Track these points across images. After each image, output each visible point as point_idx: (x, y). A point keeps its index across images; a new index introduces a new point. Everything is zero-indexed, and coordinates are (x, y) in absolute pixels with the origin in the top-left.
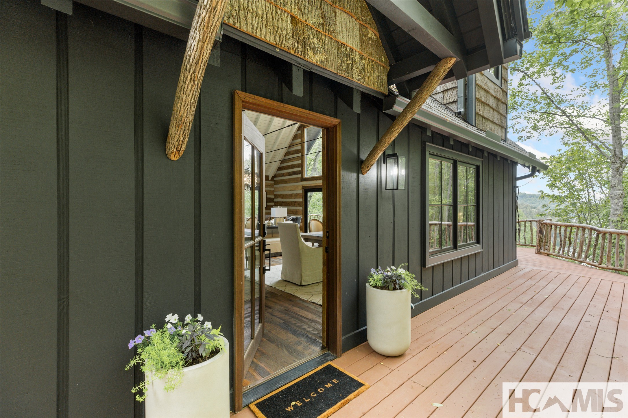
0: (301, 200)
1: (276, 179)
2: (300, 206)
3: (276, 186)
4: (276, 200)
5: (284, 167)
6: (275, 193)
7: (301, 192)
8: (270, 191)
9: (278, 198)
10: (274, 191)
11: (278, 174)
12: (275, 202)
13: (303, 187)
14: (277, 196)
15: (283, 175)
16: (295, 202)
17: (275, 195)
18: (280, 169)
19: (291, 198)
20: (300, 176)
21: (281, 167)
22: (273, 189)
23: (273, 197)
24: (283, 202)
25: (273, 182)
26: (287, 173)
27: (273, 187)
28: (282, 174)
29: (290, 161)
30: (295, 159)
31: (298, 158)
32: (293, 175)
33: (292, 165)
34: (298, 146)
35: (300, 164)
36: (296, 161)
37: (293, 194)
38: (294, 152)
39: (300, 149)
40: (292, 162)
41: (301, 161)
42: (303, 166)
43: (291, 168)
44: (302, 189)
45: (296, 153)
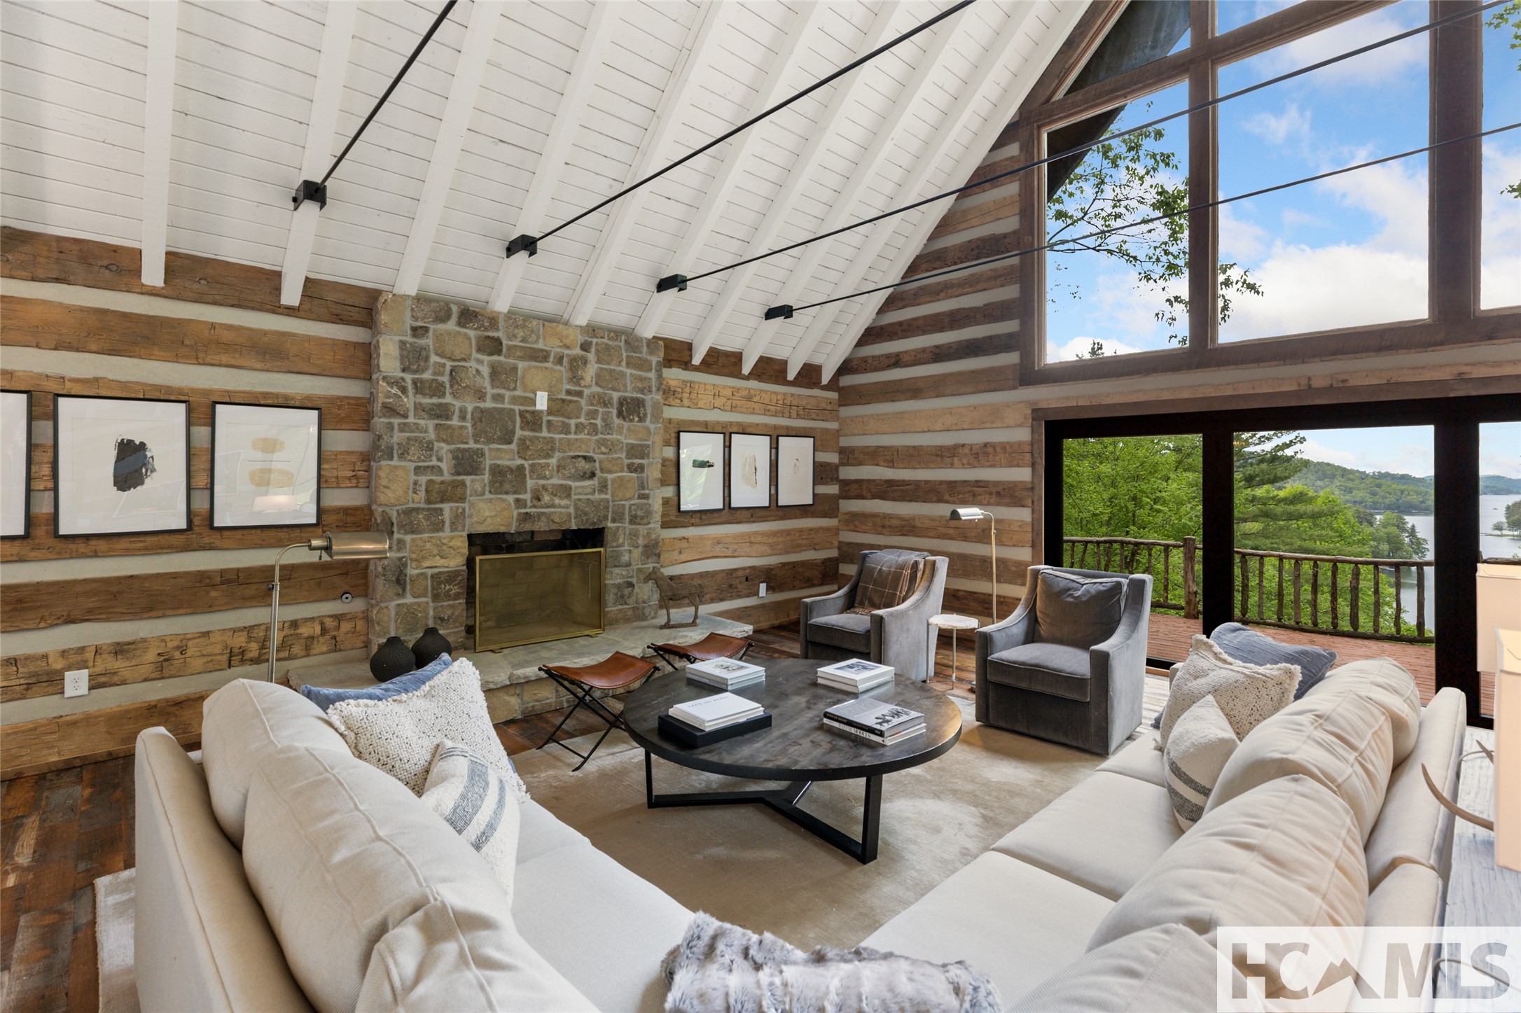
0: (1022, 474)
1: (846, 381)
2: (1018, 503)
3: (845, 412)
4: (848, 473)
5: (900, 324)
6: (845, 442)
7: (1022, 435)
8: (826, 431)
9: (860, 464)
10: (838, 433)
11: (864, 360)
12: (845, 484)
13: (1037, 413)
14: (850, 456)
15: (896, 361)
16: (978, 484)
17: (843, 451)
18: (871, 335)
19: (952, 466)
20: (1012, 358)
21: (882, 328)
22: (834, 426)
23: (833, 458)
24: (890, 483)
25: (834, 395)
26: (924, 350)
27: (837, 419)
28: (888, 356)
29: (942, 295)
30: (978, 282)
31: (1000, 276)
32: (961, 358)
33: (959, 310)
34: (1000, 219)
35: (1013, 301)
36: (985, 290)
37: (963, 445)
38: (972, 250)
39: (1014, 232)
40: (957, 296)
41: (1017, 287)
42: (1034, 310)
43: (952, 328)
44: (1031, 420)
45: (984, 251)
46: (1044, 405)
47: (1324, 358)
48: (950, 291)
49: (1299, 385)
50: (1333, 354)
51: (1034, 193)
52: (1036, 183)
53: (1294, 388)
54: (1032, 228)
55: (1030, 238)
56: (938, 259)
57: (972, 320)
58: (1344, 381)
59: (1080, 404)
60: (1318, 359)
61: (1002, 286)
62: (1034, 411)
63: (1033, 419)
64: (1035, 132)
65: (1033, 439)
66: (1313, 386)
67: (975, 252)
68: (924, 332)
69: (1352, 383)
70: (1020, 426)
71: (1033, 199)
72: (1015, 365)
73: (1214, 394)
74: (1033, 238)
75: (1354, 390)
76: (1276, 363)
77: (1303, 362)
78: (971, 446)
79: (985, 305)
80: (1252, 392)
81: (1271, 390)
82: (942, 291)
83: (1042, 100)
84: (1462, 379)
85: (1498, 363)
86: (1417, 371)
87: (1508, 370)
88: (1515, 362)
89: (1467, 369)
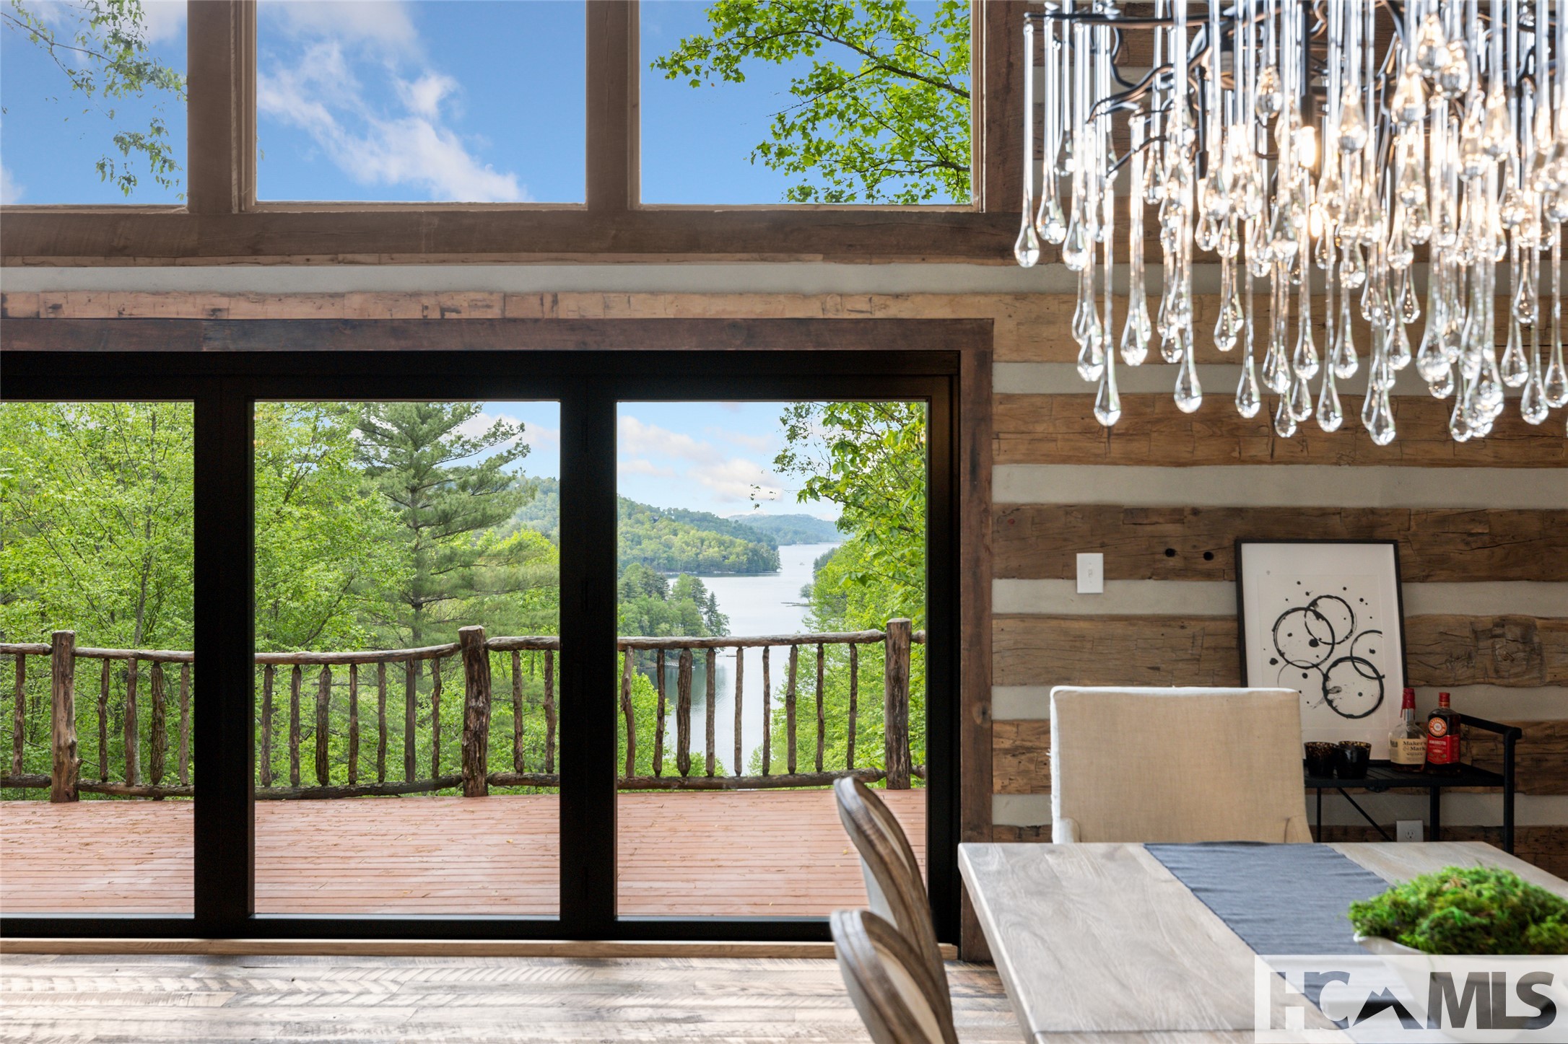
47: (29, 260)
58: (56, 308)
66: (9, 313)
69: (68, 312)
75: (71, 327)
84: (217, 321)
85: (261, 298)
86: (159, 299)
87: (273, 311)
88: (281, 297)
89: (222, 303)
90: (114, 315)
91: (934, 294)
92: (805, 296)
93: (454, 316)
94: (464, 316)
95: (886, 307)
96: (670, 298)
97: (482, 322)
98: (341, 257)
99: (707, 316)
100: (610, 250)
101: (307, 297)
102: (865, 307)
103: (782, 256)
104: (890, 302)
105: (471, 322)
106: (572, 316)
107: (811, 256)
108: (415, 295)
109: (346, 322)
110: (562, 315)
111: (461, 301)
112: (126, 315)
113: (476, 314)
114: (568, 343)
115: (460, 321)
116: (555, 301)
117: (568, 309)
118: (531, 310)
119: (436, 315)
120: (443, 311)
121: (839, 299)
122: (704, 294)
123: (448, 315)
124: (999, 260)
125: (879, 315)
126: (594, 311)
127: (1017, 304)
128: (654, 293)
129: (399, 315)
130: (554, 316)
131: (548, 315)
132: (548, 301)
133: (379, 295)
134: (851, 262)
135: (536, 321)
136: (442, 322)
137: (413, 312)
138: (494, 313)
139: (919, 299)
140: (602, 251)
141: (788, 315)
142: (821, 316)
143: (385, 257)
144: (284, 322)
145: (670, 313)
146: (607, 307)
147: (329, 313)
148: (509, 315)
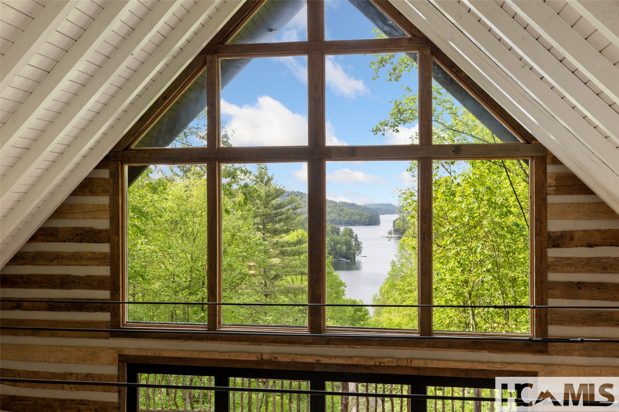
0: (112, 398)
7: (113, 370)
13: (122, 357)
20: (105, 317)
29: (55, 262)
30: (81, 259)
31: (97, 259)
32: (69, 311)
33: (68, 276)
34: (96, 218)
35: (105, 277)
36: (86, 265)
37: (71, 374)
38: (77, 235)
39: (106, 231)
40: (66, 265)
41: (108, 268)
42: (119, 287)
43: (62, 288)
44: (118, 361)
45: (86, 238)
46: (126, 353)
47: (268, 344)
48: (61, 261)
49: (257, 358)
50: (272, 342)
51: (119, 208)
52: (120, 201)
53: (255, 359)
54: (118, 231)
55: (117, 238)
56: (52, 235)
57: (77, 285)
58: (276, 358)
59: (148, 354)
60: (265, 344)
61: (98, 265)
62: (120, 356)
63: (119, 361)
64: (120, 168)
65: (119, 375)
66: (263, 359)
67: (79, 237)
68: (41, 287)
69: (279, 359)
70: (110, 364)
71: (119, 212)
72: (107, 322)
73: (219, 358)
74: (119, 239)
75: (280, 363)
76: (247, 343)
77: (259, 345)
78: (77, 374)
79: (87, 276)
80: (237, 359)
81: (245, 359)
82: (54, 259)
83: (124, 147)
84: (318, 363)
85: (330, 357)
86: (303, 357)
87: (334, 361)
88: (336, 357)
89: (320, 358)
90: (291, 360)
91: (520, 363)
92: (483, 363)
93: (383, 364)
94: (386, 365)
95: (506, 367)
96: (444, 362)
97: (391, 366)
98: (351, 346)
99: (455, 367)
100: (426, 347)
101: (342, 357)
102: (500, 366)
103: (476, 351)
104: (508, 365)
105: (388, 366)
106: (416, 366)
107: (484, 351)
108: (372, 358)
109: (353, 365)
110: (413, 366)
111: (385, 360)
112: (294, 360)
113: (389, 364)
114: (415, 373)
115: (384, 366)
116: (411, 362)
117: (415, 364)
118: (404, 363)
119: (378, 364)
120: (380, 363)
121: (492, 364)
122: (454, 361)
123: (381, 364)
124: (539, 354)
125: (504, 369)
126: (422, 364)
127: (545, 368)
128: (439, 360)
129: (368, 363)
130: (411, 365)
131: (409, 366)
132: (409, 361)
133: (362, 357)
134: (496, 353)
135: (406, 367)
136: (380, 366)
137: (371, 363)
138: (394, 364)
139: (516, 365)
140: (424, 347)
141: (478, 368)
142: (487, 369)
143: (363, 347)
144: (337, 364)
145: (444, 366)
146: (426, 364)
147: (349, 362)
148: (398, 364)
